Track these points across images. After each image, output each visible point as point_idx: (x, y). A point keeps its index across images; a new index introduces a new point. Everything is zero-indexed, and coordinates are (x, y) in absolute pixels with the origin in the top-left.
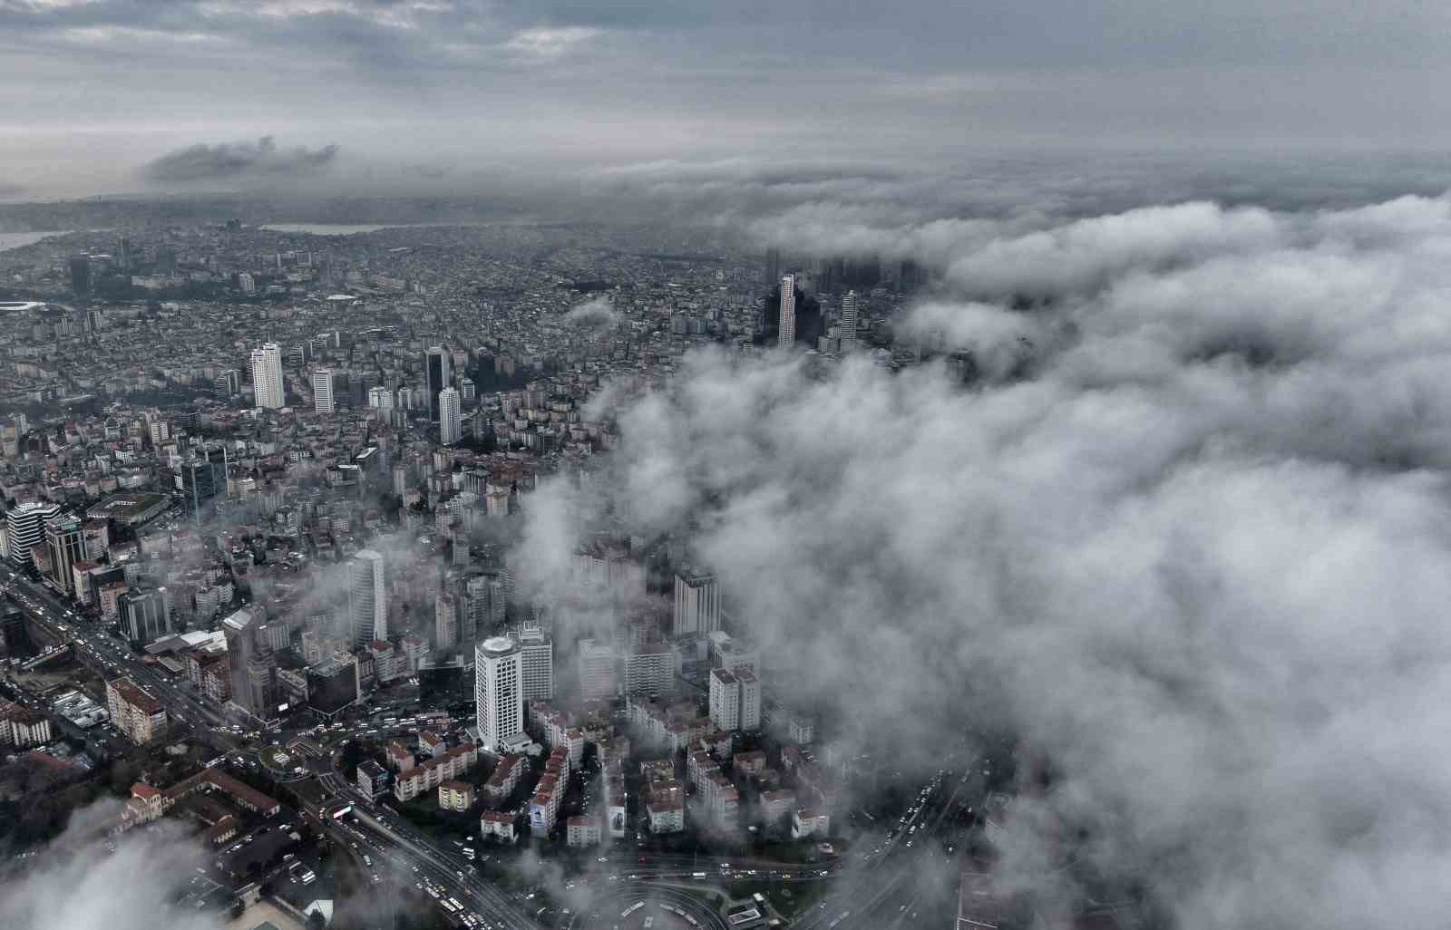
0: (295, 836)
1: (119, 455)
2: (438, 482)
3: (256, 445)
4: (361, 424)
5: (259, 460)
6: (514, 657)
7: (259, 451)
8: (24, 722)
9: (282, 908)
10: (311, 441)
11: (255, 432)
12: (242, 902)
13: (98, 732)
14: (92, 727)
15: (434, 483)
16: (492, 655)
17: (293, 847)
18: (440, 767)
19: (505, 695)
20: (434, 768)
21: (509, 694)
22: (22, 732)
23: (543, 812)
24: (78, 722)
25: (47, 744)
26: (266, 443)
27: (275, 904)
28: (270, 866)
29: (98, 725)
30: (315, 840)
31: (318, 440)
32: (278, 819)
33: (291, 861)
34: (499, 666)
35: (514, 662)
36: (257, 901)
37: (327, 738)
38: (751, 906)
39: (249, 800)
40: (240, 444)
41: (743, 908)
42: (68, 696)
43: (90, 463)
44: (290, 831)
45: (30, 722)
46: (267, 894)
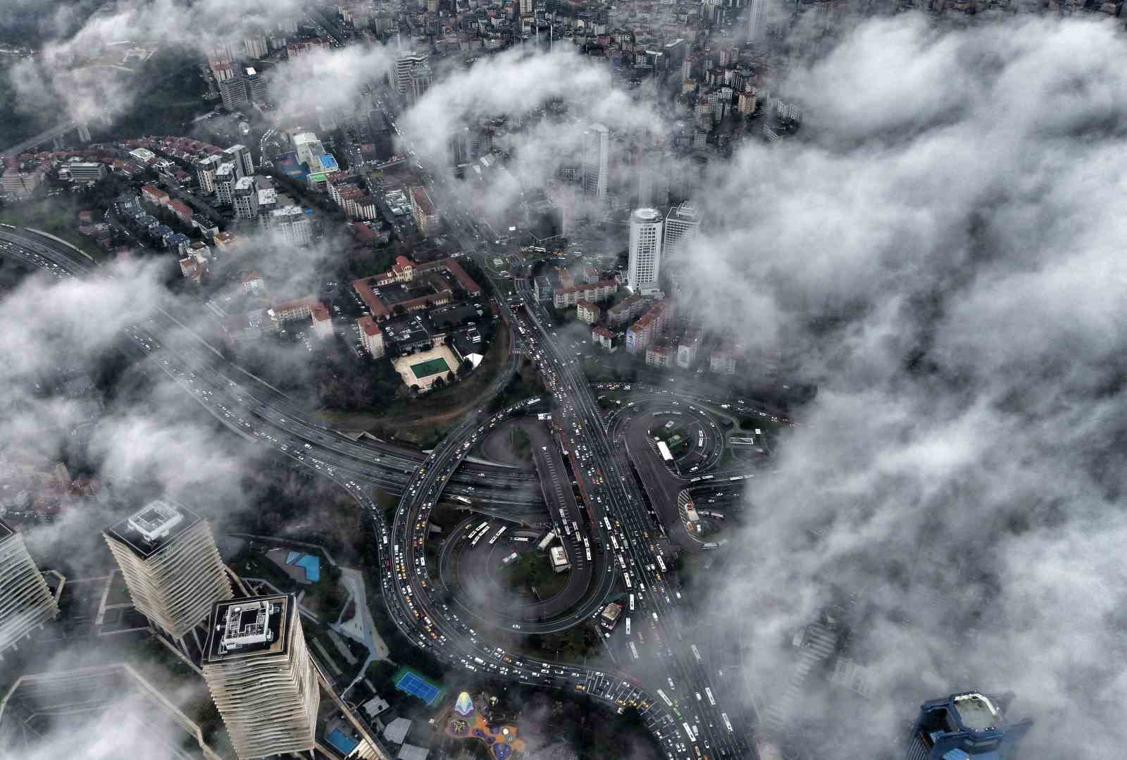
0: (480, 312)
1: (494, 21)
2: (713, 77)
3: (592, 25)
4: (682, 17)
5: (589, 38)
6: (655, 225)
7: (593, 31)
8: (361, 203)
9: (454, 353)
10: (635, 27)
11: (596, 13)
12: (433, 343)
13: (403, 219)
14: (401, 215)
15: (710, 77)
16: (639, 221)
17: (476, 319)
18: (587, 292)
19: (645, 252)
20: (582, 291)
21: (648, 252)
22: (360, 209)
23: (634, 337)
24: (394, 210)
25: (372, 221)
26: (599, 24)
27: (451, 348)
28: (458, 326)
29: (404, 215)
30: (491, 317)
31: (641, 27)
32: (476, 300)
33: (471, 327)
34: (642, 230)
35: (654, 229)
36: (442, 345)
37: (532, 256)
38: (750, 436)
39: (465, 282)
40: (581, 23)
41: (744, 436)
42: (394, 193)
43: (473, 25)
44: (479, 309)
45: (364, 204)
46: (448, 343)
